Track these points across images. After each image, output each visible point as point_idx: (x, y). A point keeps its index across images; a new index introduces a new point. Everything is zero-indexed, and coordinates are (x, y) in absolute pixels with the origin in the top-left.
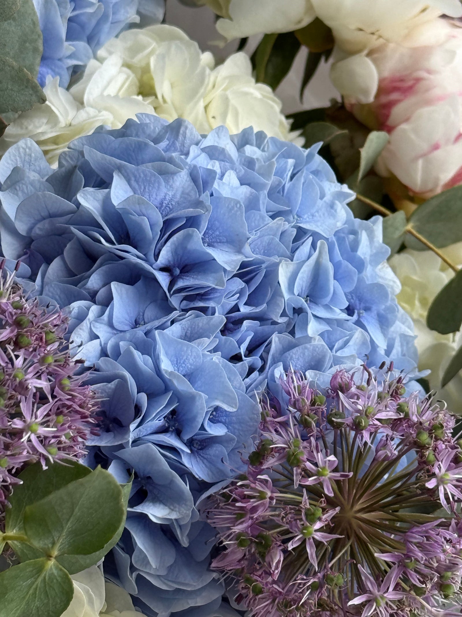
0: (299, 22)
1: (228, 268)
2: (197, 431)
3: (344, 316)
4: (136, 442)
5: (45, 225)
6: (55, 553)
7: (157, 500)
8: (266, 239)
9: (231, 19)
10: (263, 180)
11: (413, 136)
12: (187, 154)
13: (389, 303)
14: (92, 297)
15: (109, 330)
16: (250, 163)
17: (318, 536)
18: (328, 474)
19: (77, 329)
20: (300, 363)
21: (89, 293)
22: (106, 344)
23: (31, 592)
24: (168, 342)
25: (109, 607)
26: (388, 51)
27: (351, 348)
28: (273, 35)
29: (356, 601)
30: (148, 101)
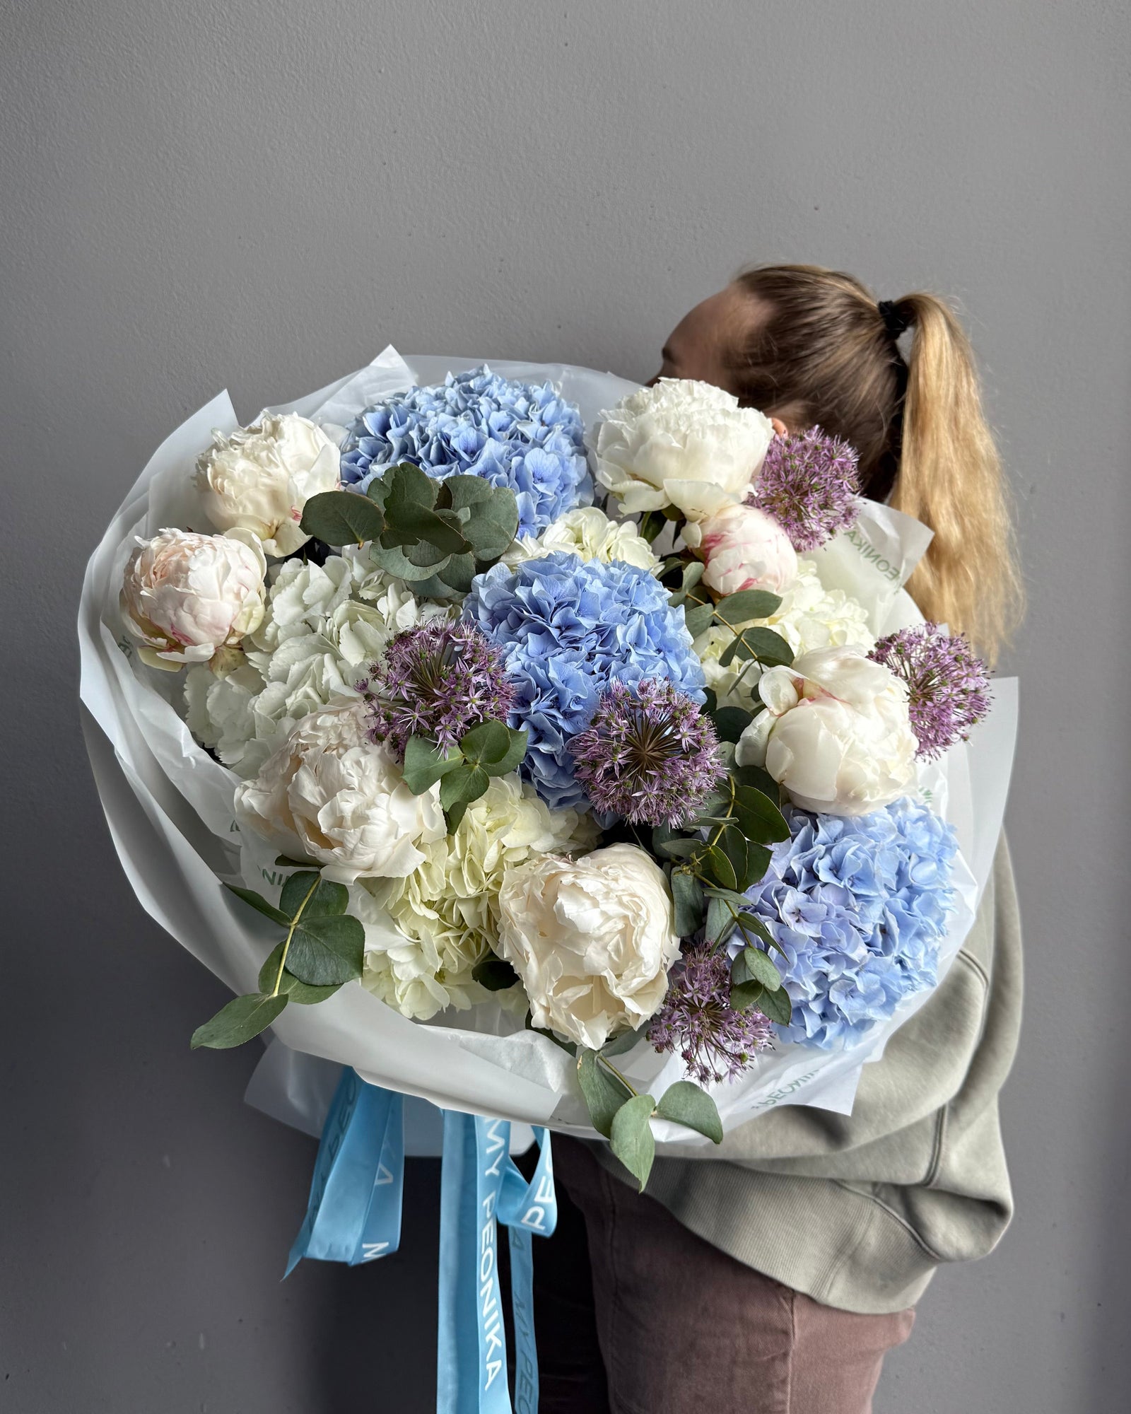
0: (662, 505)
1: (588, 627)
2: (566, 708)
3: (655, 654)
4: (535, 713)
5: (500, 604)
7: (547, 742)
8: (615, 614)
9: (625, 504)
10: (614, 584)
11: (718, 565)
12: (574, 570)
13: (680, 648)
14: (520, 640)
15: (527, 656)
16: (612, 577)
17: (620, 761)
18: (624, 729)
19: (509, 655)
20: (627, 677)
21: (519, 638)
22: (524, 663)
23: (467, 781)
24: (555, 663)
25: (525, 796)
26: (710, 521)
27: (657, 670)
28: (648, 512)
29: (637, 794)
30: (578, 545)
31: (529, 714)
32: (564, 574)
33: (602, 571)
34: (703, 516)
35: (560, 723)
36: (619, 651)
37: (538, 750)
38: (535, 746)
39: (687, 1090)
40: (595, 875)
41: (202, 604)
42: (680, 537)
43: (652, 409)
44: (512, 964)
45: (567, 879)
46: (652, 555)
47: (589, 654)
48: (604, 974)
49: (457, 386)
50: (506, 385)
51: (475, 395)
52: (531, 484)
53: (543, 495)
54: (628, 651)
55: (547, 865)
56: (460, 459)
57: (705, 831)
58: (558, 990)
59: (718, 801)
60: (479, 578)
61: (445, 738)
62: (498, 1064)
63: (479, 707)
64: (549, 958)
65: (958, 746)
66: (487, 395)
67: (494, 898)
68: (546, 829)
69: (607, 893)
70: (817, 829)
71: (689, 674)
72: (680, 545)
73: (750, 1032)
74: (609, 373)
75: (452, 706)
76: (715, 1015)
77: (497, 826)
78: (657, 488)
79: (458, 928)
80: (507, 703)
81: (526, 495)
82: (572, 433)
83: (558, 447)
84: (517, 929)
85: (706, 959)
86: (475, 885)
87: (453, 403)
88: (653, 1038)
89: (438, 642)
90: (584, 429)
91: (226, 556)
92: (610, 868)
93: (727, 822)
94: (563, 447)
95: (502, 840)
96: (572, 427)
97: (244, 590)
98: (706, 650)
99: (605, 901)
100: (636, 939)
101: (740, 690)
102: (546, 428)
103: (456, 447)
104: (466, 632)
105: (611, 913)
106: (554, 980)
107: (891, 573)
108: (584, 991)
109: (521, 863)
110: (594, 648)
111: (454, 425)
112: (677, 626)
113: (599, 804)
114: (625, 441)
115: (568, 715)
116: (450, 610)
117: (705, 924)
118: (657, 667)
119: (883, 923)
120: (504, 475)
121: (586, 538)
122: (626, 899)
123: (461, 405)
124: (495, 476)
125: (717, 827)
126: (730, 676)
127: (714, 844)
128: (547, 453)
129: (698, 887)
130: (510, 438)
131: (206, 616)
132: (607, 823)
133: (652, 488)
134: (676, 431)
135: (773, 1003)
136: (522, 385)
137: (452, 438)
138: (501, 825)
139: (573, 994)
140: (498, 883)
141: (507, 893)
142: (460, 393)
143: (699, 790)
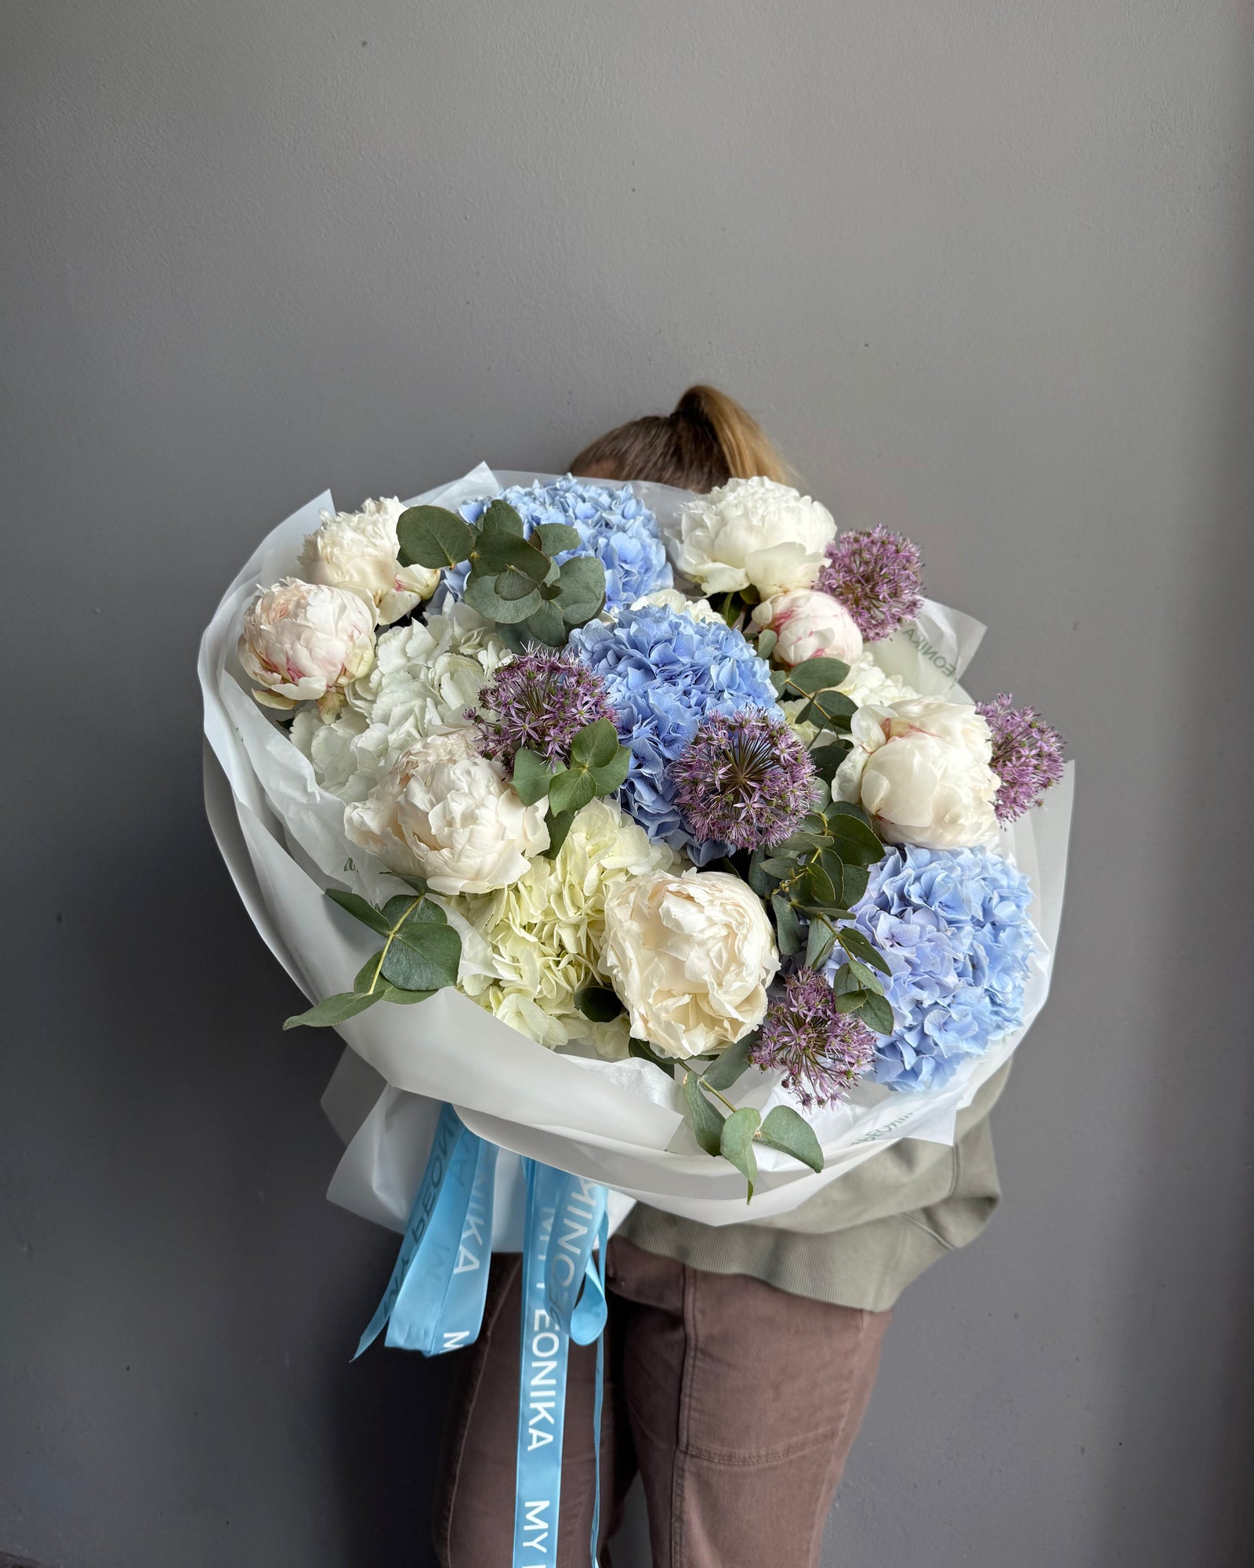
0: (743, 587)
1: (684, 663)
2: (665, 734)
4: (636, 738)
5: (599, 644)
7: (647, 767)
8: (707, 658)
9: (708, 583)
12: (668, 618)
14: (620, 674)
15: (628, 688)
17: (720, 776)
19: (610, 687)
21: (618, 672)
22: (625, 694)
23: (576, 785)
24: (654, 694)
25: (625, 821)
26: (780, 600)
28: (724, 593)
29: (738, 805)
31: (629, 739)
32: (660, 619)
33: (692, 621)
35: (660, 748)
36: (712, 689)
38: (637, 770)
41: (317, 637)
42: (751, 623)
47: (686, 689)
48: (706, 980)
51: (561, 493)
52: (617, 562)
53: (628, 574)
54: (722, 690)
58: (657, 999)
59: (813, 830)
60: (575, 632)
61: (553, 750)
64: (652, 966)
65: (1026, 817)
67: (599, 912)
69: (711, 900)
70: (905, 859)
73: (854, 1049)
75: (560, 721)
77: (597, 850)
78: (738, 567)
79: (559, 953)
81: (613, 571)
82: (652, 527)
83: (639, 535)
84: (622, 937)
86: (575, 909)
91: (342, 599)
94: (644, 536)
95: (602, 861)
97: (356, 633)
99: (710, 908)
100: (738, 946)
104: (571, 660)
105: (716, 919)
106: (656, 985)
107: (947, 669)
110: (690, 684)
112: (764, 678)
113: (698, 824)
114: (707, 527)
117: (806, 948)
119: (972, 954)
120: (591, 552)
122: (728, 907)
124: (584, 553)
127: (812, 864)
128: (631, 538)
130: (596, 524)
131: (321, 652)
133: (735, 568)
135: (876, 1014)
136: (604, 490)
137: (541, 519)
138: (600, 850)
139: (673, 1003)
140: (596, 911)
141: (613, 902)
142: (547, 492)
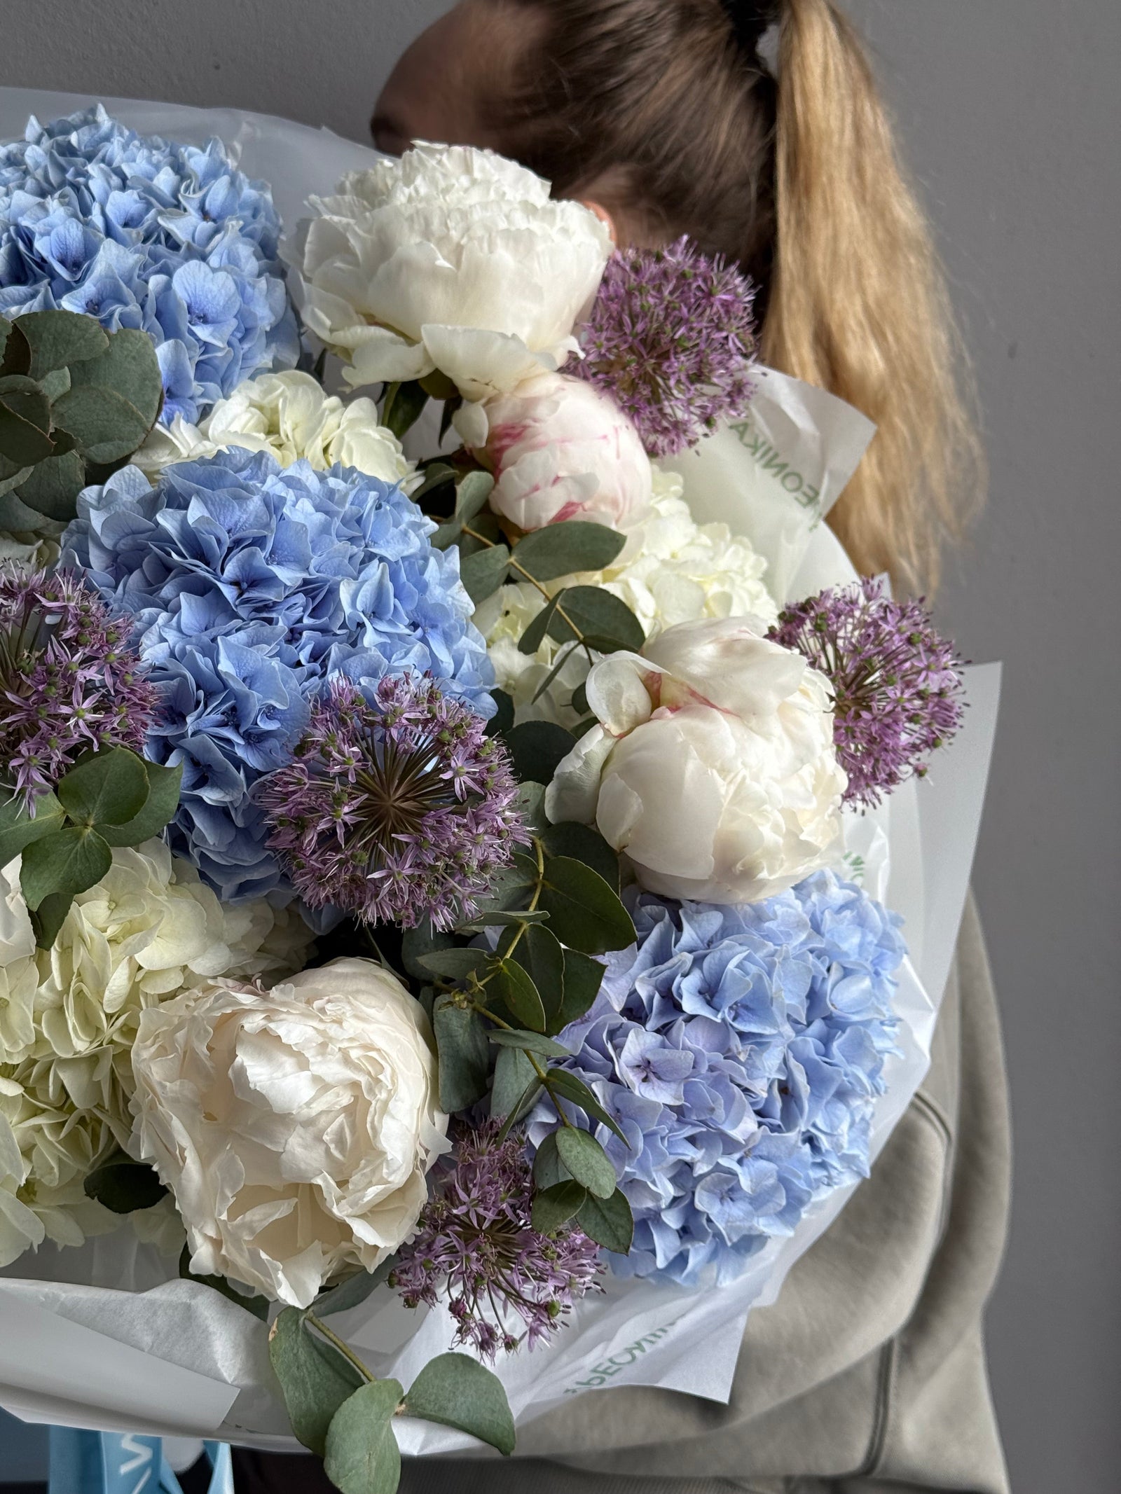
0: (419, 372)
1: (288, 584)
2: (249, 725)
3: (407, 631)
4: (194, 734)
5: (129, 540)
6: (92, 822)
7: (216, 785)
8: (336, 561)
9: (354, 367)
10: (336, 508)
11: (516, 478)
12: (263, 482)
13: (452, 621)
14: (165, 605)
15: (179, 635)
16: (331, 494)
17: (347, 818)
18: (354, 763)
19: (147, 632)
20: (358, 671)
21: (164, 602)
22: (174, 647)
23: (72, 856)
24: (229, 647)
25: (178, 879)
26: (503, 401)
27: (410, 660)
28: (395, 383)
29: (376, 875)
30: (272, 438)
31: (183, 736)
32: (246, 488)
33: (312, 482)
34: (490, 391)
35: (240, 752)
36: (343, 626)
37: (200, 800)
38: (196, 792)
39: (456, 1367)
40: (302, 1014)
42: (451, 429)
43: (401, 197)
44: (155, 1168)
45: (253, 1023)
46: (403, 459)
47: (292, 631)
48: (318, 1181)
49: (46, 142)
50: (136, 143)
51: (80, 160)
52: (184, 320)
53: (207, 347)
54: (361, 625)
55: (217, 999)
56: (53, 275)
57: (493, 934)
58: (234, 1212)
59: (516, 882)
60: (90, 493)
61: (28, 780)
62: (129, 1341)
63: (90, 725)
64: (221, 1158)
65: (908, 785)
66: (103, 161)
67: (123, 1056)
68: (213, 936)
69: (324, 1045)
70: (679, 928)
71: (467, 664)
72: (452, 441)
73: (563, 1266)
74: (324, 128)
75: (41, 724)
76: (507, 1242)
77: (128, 932)
78: (411, 340)
79: (60, 1109)
80: (144, 717)
81: (176, 344)
82: (259, 236)
83: (233, 261)
84: (164, 1109)
85: (492, 1148)
86: (87, 1035)
87: (39, 173)
88: (399, 1283)
89: (15, 607)
90: (281, 230)
92: (329, 1001)
93: (528, 919)
94: (243, 260)
95: (136, 956)
96: (259, 224)
98: (496, 625)
99: (319, 1058)
100: (372, 1122)
101: (551, 693)
102: (211, 224)
103: (45, 254)
104: (66, 590)
105: (329, 1079)
106: (229, 1194)
107: (805, 494)
108: (282, 1210)
109: (172, 996)
110: (300, 620)
111: (40, 213)
112: (447, 583)
113: (309, 893)
114: (354, 255)
115: (255, 739)
116: (39, 551)
117: (491, 1089)
118: (411, 655)
119: (783, 1078)
120: (134, 308)
121: (286, 426)
122: (355, 1054)
123: (53, 177)
124: (118, 309)
125: (512, 928)
126: (535, 670)
127: (508, 956)
128: (214, 270)
129: (479, 1028)
130: (145, 241)
132: (323, 924)
133: (402, 339)
134: (443, 240)
135: (603, 1216)
136: (166, 144)
137: (37, 236)
138: (136, 932)
139: (260, 1216)
140: (129, 1031)
141: (146, 1048)
142: (51, 155)
143: (483, 866)
